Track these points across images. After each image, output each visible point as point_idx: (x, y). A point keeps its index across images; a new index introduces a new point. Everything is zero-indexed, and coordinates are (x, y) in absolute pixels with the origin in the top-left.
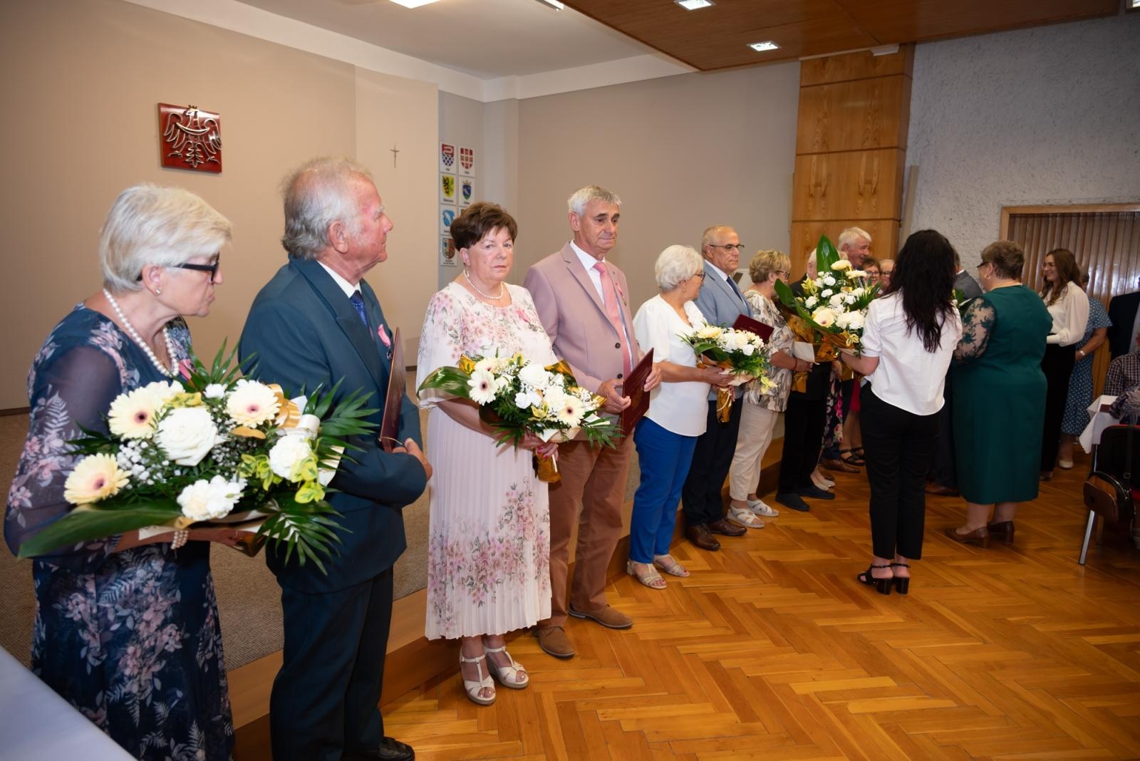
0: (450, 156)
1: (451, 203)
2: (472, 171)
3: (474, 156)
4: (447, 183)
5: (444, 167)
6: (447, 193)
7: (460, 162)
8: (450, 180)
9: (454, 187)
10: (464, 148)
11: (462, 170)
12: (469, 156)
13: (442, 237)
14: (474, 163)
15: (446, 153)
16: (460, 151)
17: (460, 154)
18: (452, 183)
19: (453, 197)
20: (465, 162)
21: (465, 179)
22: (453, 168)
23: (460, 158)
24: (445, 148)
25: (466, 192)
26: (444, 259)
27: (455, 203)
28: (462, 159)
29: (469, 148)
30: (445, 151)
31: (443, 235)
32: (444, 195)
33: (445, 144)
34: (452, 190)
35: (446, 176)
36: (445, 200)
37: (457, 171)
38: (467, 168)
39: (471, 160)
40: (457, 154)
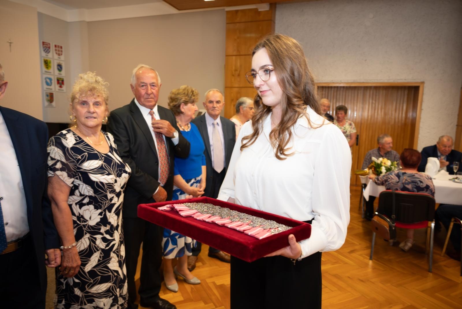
0: (48, 48)
1: (49, 73)
2: (62, 57)
3: (63, 50)
4: (47, 63)
5: (44, 54)
6: (47, 68)
7: (54, 52)
8: (49, 61)
9: (52, 65)
10: (57, 44)
11: (56, 56)
12: (60, 49)
13: (45, 92)
14: (63, 53)
15: (45, 47)
16: (54, 46)
17: (54, 48)
18: (50, 62)
19: (51, 70)
20: (58, 52)
21: (58, 62)
22: (50, 55)
23: (54, 50)
24: (45, 44)
25: (59, 68)
26: (46, 103)
27: (52, 73)
28: (56, 50)
29: (60, 45)
30: (44, 46)
31: (46, 91)
32: (44, 69)
33: (45, 41)
34: (50, 67)
35: (46, 59)
36: (46, 72)
37: (52, 56)
38: (59, 55)
39: (62, 51)
40: (52, 48)
